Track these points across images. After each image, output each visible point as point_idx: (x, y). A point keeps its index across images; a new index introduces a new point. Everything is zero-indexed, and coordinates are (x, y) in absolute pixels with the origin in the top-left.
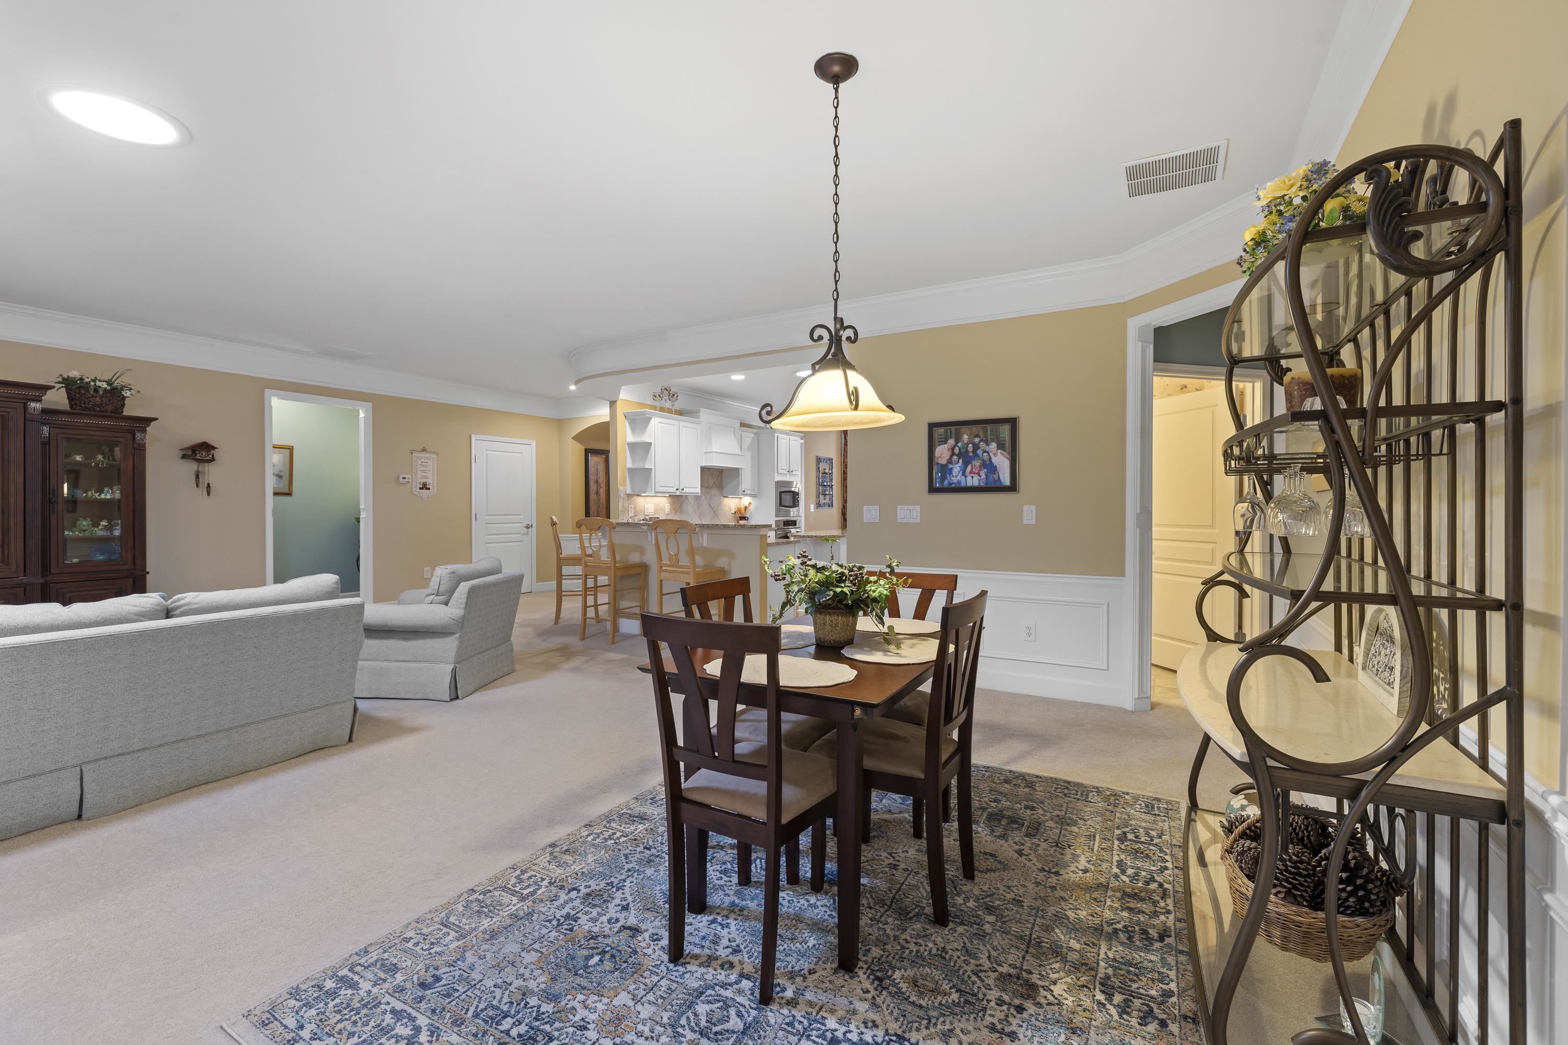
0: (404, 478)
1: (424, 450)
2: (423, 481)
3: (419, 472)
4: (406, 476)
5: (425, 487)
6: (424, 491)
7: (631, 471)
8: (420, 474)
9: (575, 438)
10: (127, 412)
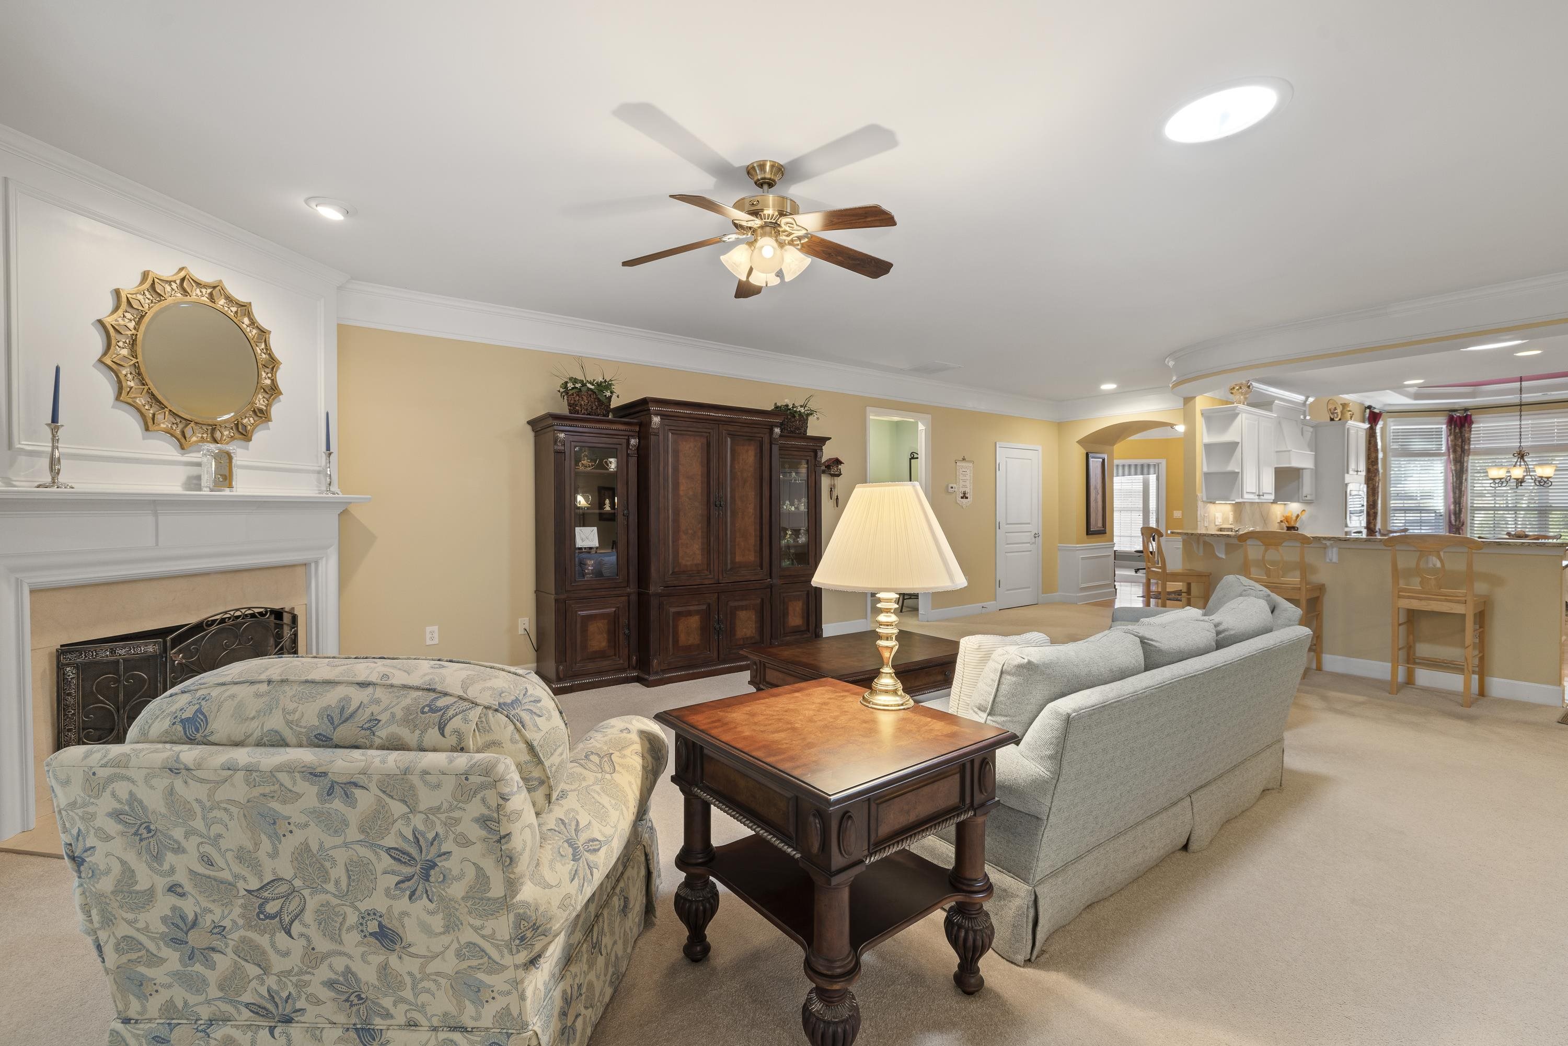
0: (952, 488)
1: (964, 459)
2: (963, 490)
3: (961, 481)
4: (954, 486)
5: (964, 496)
6: (964, 500)
7: (1207, 475)
8: (962, 483)
9: (1079, 442)
10: (810, 433)
